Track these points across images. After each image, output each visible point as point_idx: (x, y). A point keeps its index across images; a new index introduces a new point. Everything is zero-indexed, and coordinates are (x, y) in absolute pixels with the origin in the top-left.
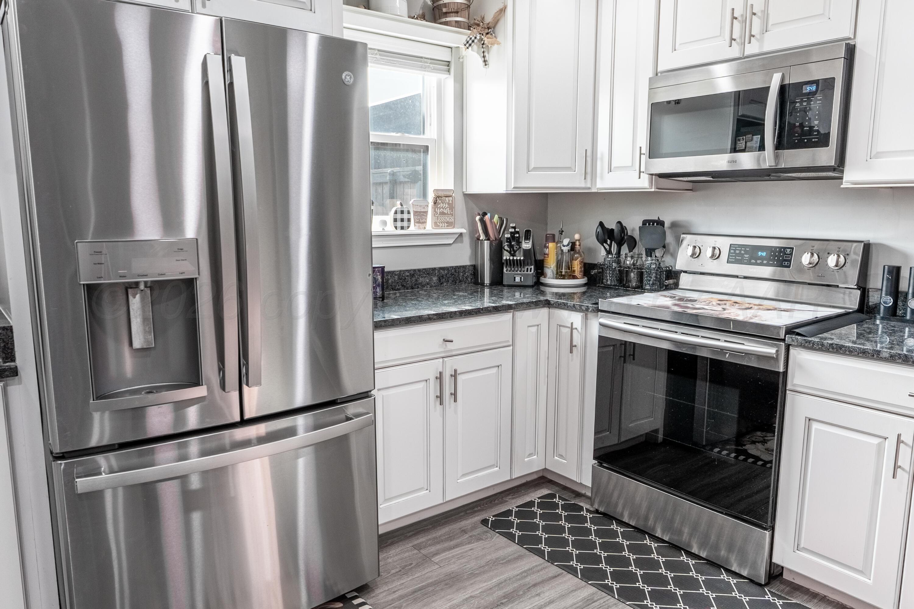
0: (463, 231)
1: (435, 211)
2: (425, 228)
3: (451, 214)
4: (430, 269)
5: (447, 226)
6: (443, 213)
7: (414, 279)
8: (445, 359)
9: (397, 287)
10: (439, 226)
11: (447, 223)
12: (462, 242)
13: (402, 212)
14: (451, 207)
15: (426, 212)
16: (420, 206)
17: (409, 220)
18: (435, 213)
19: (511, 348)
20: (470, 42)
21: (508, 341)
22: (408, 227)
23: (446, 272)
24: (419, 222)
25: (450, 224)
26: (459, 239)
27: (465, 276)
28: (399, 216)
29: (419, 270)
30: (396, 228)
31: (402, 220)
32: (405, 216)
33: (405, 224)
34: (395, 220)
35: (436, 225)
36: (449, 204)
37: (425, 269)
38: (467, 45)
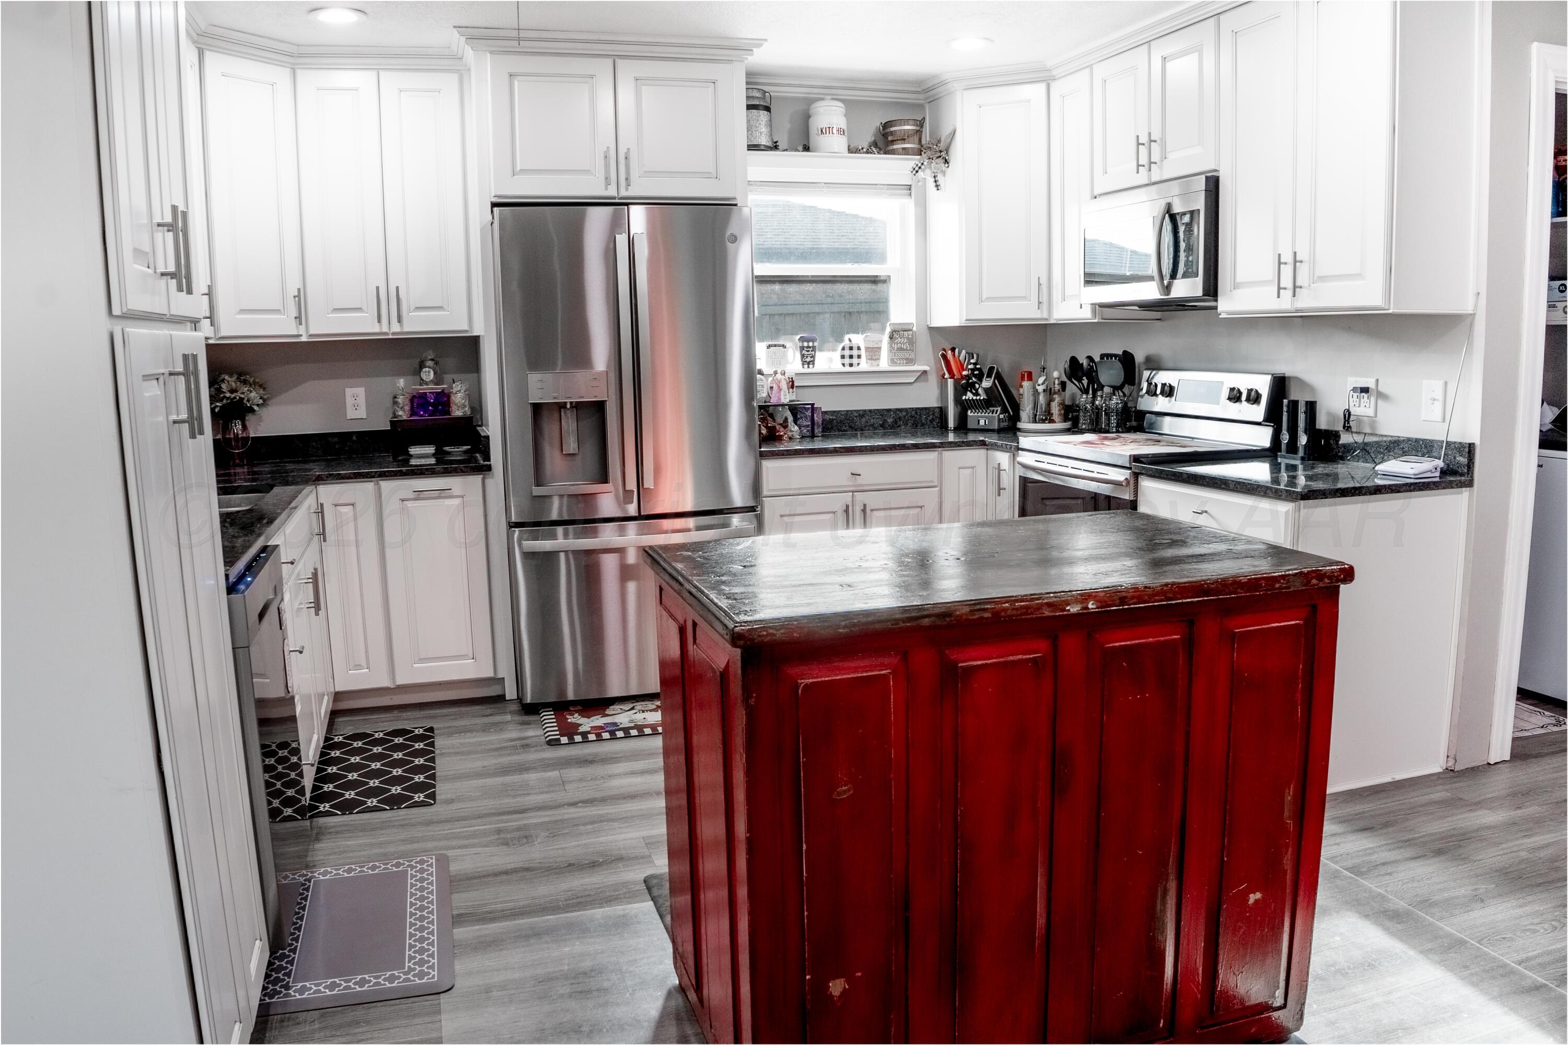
0: (926, 368)
1: (891, 346)
2: (878, 365)
3: (911, 350)
4: (883, 410)
5: (906, 363)
6: (901, 349)
7: (864, 420)
8: (855, 493)
9: (844, 428)
10: (896, 363)
11: (906, 359)
12: (927, 380)
13: (851, 348)
14: (911, 341)
15: (880, 348)
16: (873, 342)
17: (859, 357)
18: (891, 349)
19: (937, 489)
20: (917, 168)
21: (932, 481)
22: (858, 364)
23: (904, 414)
24: (871, 359)
25: (910, 361)
26: (923, 377)
27: (929, 418)
28: (847, 353)
29: (870, 411)
30: (843, 365)
31: (851, 357)
32: (855, 352)
33: (855, 361)
34: (843, 357)
35: (893, 361)
36: (908, 339)
37: (878, 410)
38: (914, 172)
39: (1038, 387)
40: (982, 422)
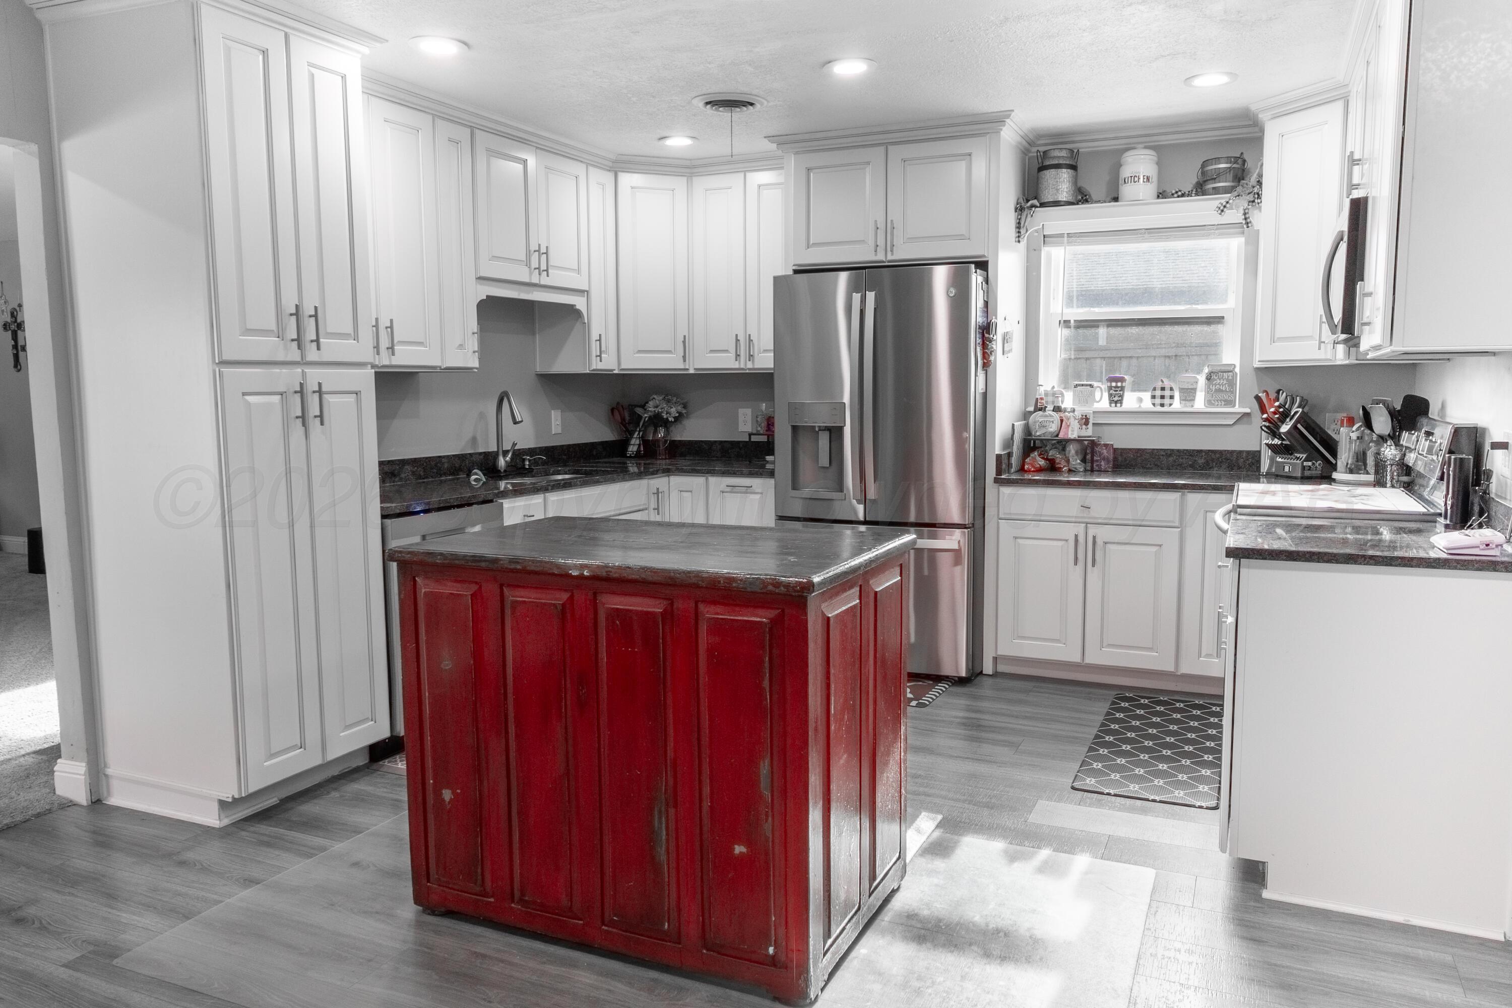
0: (1248, 410)
1: (1209, 387)
2: (1192, 406)
3: (1230, 391)
4: (1193, 450)
5: (1225, 405)
6: (1219, 391)
7: (1171, 459)
8: (1088, 525)
9: (1149, 466)
10: (1214, 404)
11: (1225, 401)
12: (1250, 423)
13: (1163, 389)
14: (1232, 383)
15: (1195, 390)
16: (1188, 383)
17: (1172, 397)
18: (1208, 390)
19: (1179, 529)
20: (1222, 208)
21: (1173, 522)
22: (1171, 405)
23: (1218, 456)
24: (1185, 400)
25: (1231, 403)
26: (1245, 419)
27: (1248, 462)
28: (1158, 393)
29: (1178, 451)
30: (1154, 404)
31: (1162, 397)
32: (1167, 393)
33: (1167, 401)
34: (1153, 397)
35: (1209, 403)
36: (1228, 380)
37: (1187, 450)
38: (1219, 212)
39: (1351, 434)
40: (1287, 469)
